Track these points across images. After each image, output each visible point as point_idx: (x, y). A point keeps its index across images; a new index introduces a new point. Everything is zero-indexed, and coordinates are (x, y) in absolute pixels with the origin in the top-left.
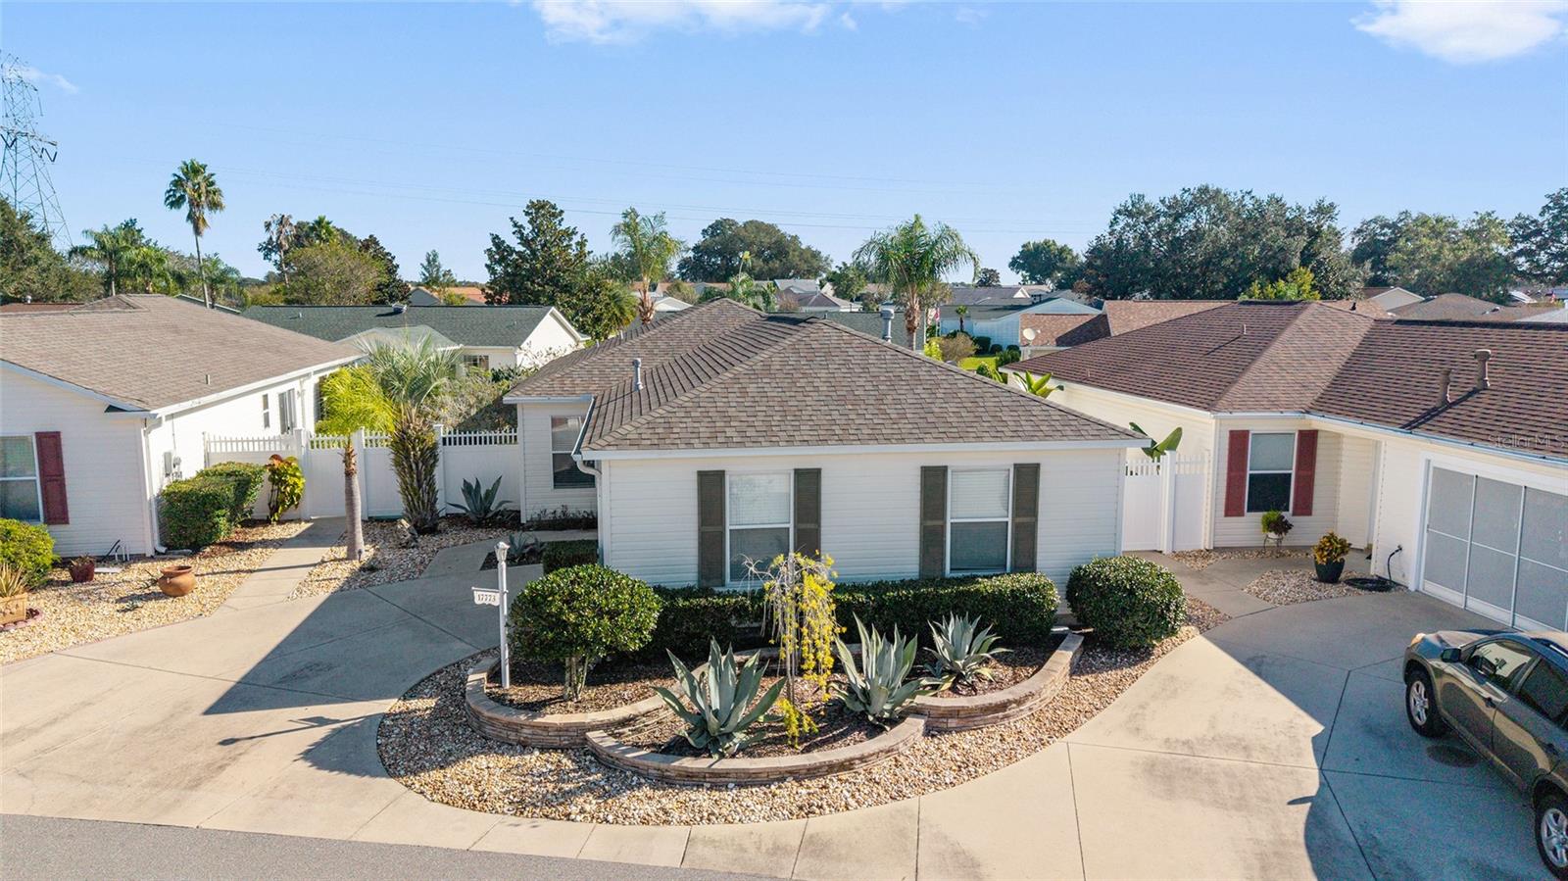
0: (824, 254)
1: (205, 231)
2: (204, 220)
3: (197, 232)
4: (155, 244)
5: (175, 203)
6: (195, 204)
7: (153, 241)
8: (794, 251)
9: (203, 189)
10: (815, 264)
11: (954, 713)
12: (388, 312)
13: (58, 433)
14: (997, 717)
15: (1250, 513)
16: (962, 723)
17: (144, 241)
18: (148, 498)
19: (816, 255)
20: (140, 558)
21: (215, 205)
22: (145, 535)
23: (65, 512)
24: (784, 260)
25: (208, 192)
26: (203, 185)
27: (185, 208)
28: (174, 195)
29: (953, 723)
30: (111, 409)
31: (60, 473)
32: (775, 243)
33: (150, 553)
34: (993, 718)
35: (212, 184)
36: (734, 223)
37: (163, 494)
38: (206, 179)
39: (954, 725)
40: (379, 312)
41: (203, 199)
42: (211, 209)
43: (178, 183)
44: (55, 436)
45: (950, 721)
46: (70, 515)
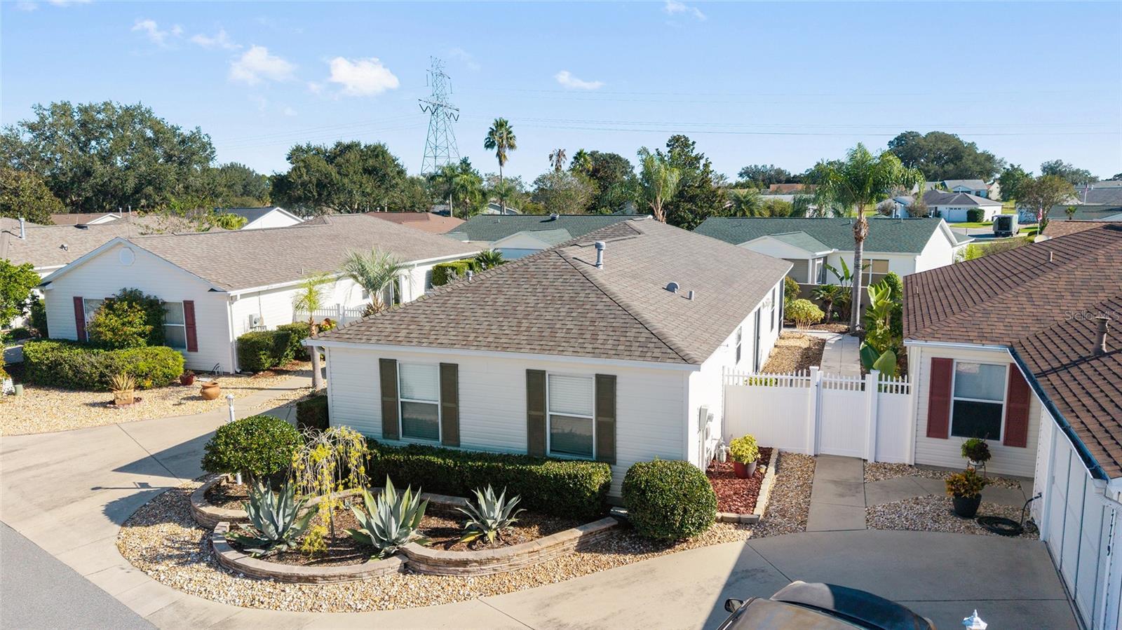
0: (998, 158)
1: (506, 164)
2: (505, 156)
3: (501, 163)
4: (478, 172)
5: (489, 145)
6: (501, 146)
7: (477, 170)
8: (969, 155)
9: (505, 137)
10: (988, 165)
11: (425, 560)
12: (547, 219)
13: (192, 302)
14: (458, 570)
15: (953, 437)
16: (431, 568)
17: (472, 171)
18: (231, 340)
19: (989, 158)
20: (227, 374)
21: (512, 147)
22: (229, 361)
23: (196, 345)
24: (958, 164)
25: (507, 138)
26: (505, 134)
27: (496, 148)
28: (490, 141)
29: (423, 567)
30: (212, 290)
31: (194, 324)
32: (952, 149)
33: (232, 372)
34: (455, 570)
35: (510, 132)
36: (917, 135)
37: (240, 340)
38: (507, 130)
39: (424, 569)
40: (544, 219)
41: (504, 142)
42: (509, 149)
43: (492, 133)
44: (191, 302)
45: (421, 565)
46: (198, 347)
